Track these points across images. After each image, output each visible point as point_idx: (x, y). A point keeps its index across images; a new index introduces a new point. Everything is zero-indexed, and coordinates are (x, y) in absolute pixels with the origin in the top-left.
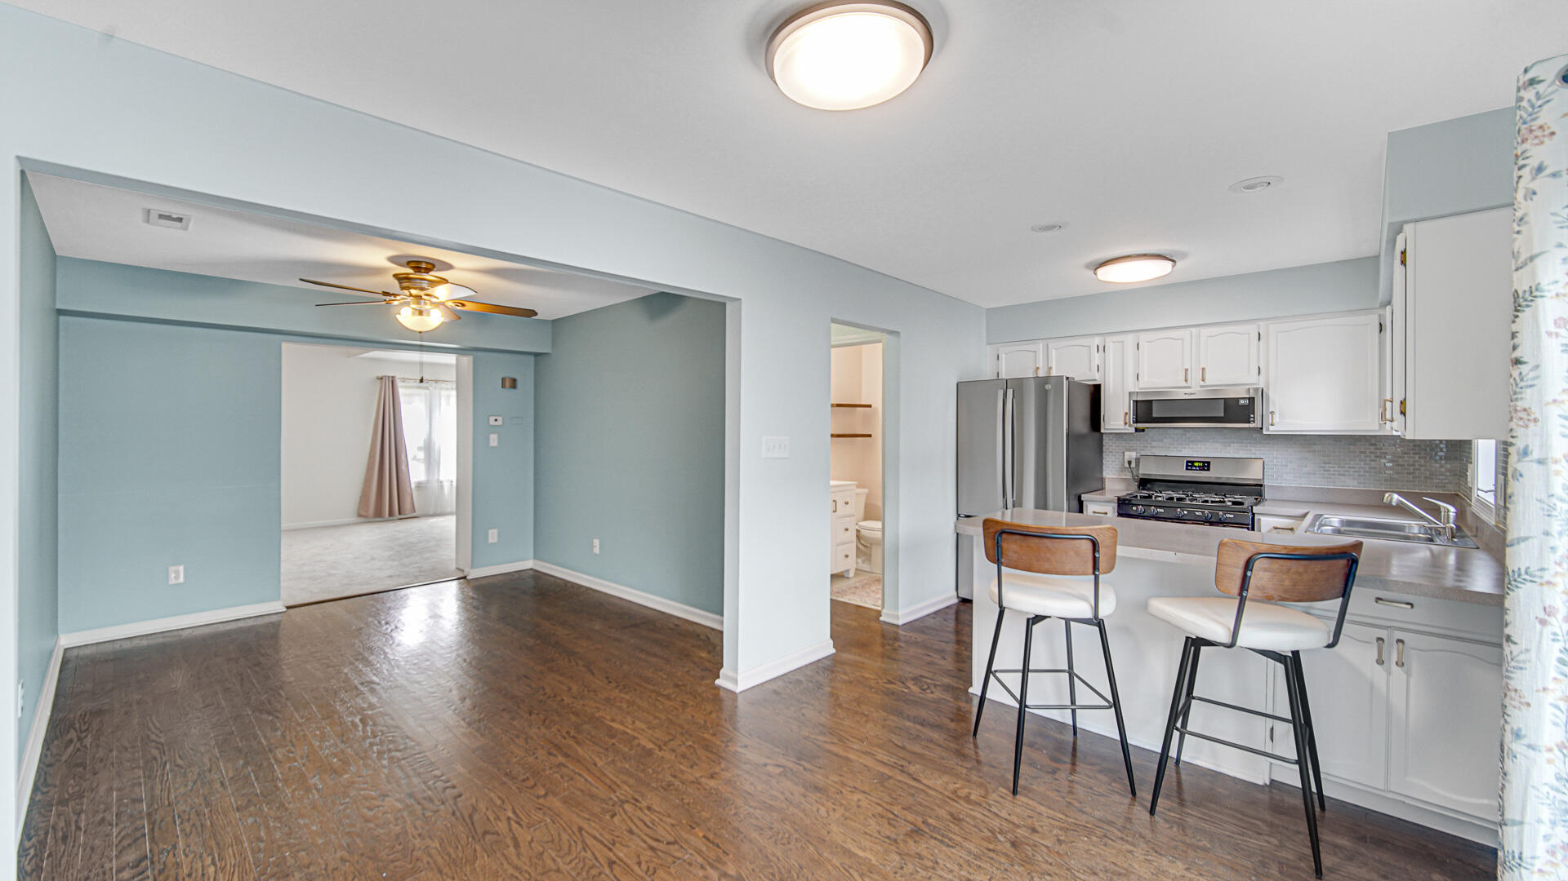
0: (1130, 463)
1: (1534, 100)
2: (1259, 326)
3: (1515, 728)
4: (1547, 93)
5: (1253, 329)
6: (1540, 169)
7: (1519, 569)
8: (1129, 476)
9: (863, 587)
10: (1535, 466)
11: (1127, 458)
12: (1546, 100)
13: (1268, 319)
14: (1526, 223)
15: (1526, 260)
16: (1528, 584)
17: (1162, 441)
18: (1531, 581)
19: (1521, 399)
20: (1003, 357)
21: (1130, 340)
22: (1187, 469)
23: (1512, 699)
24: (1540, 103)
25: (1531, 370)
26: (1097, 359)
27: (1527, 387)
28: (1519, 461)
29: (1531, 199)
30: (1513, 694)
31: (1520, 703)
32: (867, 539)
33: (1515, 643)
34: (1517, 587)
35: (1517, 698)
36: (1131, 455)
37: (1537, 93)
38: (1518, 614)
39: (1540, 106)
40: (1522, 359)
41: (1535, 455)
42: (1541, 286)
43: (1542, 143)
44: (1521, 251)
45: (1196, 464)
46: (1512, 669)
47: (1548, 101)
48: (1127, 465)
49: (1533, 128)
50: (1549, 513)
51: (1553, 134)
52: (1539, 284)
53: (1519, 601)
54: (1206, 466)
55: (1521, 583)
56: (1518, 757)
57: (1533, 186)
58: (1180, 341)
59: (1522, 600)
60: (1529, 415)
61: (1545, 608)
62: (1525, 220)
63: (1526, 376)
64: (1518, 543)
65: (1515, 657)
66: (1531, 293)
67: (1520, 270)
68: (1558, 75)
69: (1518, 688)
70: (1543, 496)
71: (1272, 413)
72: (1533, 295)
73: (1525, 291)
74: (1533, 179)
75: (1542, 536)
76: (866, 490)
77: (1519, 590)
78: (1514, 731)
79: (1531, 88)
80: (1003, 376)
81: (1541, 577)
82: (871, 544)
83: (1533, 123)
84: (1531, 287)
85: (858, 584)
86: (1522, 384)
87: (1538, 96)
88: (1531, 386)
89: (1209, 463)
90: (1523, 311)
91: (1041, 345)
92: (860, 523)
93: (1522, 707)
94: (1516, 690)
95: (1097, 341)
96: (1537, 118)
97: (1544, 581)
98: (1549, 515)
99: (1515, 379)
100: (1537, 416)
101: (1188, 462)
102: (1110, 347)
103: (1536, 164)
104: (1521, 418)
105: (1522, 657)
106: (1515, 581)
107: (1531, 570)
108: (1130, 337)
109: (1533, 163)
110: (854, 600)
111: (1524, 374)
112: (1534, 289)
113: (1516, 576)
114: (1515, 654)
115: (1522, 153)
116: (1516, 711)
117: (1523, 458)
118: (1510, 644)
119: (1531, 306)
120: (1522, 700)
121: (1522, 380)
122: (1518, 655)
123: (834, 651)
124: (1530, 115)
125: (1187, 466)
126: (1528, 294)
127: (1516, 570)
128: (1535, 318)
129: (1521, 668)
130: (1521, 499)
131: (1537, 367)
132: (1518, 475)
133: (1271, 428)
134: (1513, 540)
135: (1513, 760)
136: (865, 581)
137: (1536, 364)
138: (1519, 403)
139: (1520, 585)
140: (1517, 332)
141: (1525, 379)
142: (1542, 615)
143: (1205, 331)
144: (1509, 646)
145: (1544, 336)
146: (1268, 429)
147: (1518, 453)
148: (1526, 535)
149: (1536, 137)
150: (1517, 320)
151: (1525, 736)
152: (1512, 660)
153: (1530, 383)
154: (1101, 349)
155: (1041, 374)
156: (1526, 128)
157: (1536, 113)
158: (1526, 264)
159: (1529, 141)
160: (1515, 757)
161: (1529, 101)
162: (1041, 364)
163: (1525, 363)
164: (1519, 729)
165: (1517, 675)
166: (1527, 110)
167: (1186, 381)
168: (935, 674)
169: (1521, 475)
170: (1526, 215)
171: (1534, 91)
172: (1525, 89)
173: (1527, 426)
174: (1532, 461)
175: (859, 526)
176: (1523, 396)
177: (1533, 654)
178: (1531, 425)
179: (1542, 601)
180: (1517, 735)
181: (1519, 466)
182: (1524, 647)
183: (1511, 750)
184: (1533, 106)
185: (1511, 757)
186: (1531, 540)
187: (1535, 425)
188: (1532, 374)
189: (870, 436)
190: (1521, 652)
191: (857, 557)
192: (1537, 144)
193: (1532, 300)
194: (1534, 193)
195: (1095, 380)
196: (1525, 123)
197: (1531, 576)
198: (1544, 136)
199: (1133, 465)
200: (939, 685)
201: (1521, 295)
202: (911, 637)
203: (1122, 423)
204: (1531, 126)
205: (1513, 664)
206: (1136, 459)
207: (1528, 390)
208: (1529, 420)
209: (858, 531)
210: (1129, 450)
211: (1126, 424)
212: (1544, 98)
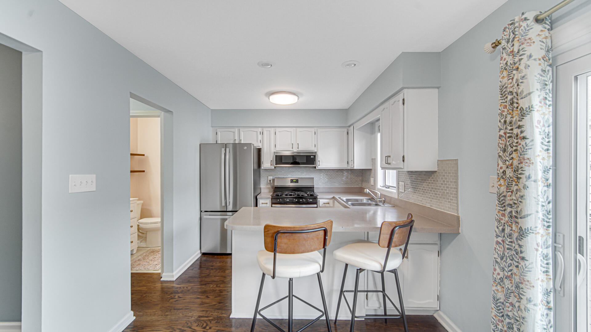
0: (270, 181)
1: (526, 27)
2: (315, 129)
3: (528, 297)
4: (531, 25)
5: (313, 130)
6: (530, 56)
7: (528, 228)
8: (269, 186)
9: (144, 259)
10: (533, 183)
11: (269, 179)
12: (530, 28)
13: (318, 127)
14: (526, 78)
15: (527, 94)
16: (531, 234)
17: (281, 172)
18: (533, 233)
19: (527, 154)
20: (219, 134)
21: (272, 130)
22: (291, 183)
23: (526, 285)
24: (528, 28)
25: (531, 142)
26: (260, 137)
27: (529, 149)
28: (526, 181)
29: (528, 69)
30: (527, 283)
31: (530, 286)
32: (143, 229)
33: (527, 260)
34: (527, 236)
35: (529, 284)
36: (271, 178)
37: (527, 24)
38: (528, 247)
39: (528, 30)
40: (526, 137)
41: (533, 178)
42: (533, 106)
43: (531, 45)
44: (524, 90)
45: (294, 181)
46: (526, 272)
47: (532, 28)
48: (269, 182)
49: (526, 39)
50: (538, 203)
51: (534, 42)
52: (532, 105)
53: (528, 242)
54: (297, 181)
55: (528, 234)
56: (530, 310)
57: (528, 63)
58: (290, 133)
59: (529, 241)
60: (530, 161)
61: (537, 244)
62: (526, 77)
63: (528, 144)
64: (527, 217)
65: (527, 267)
66: (529, 108)
67: (524, 99)
68: (534, 17)
69: (529, 280)
70: (536, 196)
71: (319, 161)
72: (531, 109)
73: (526, 108)
74: (528, 60)
75: (536, 213)
76: (142, 202)
77: (528, 237)
78: (528, 299)
79: (525, 21)
80: (219, 142)
81: (536, 231)
82: (147, 232)
83: (526, 37)
84: (529, 106)
85: (140, 257)
86: (527, 148)
87: (528, 26)
88: (531, 149)
89: (298, 180)
90: (526, 116)
91: (237, 129)
92: (140, 221)
93: (531, 288)
94: (528, 281)
95: (260, 130)
96: (527, 35)
97: (536, 232)
98: (538, 204)
99: (523, 145)
100: (533, 161)
101: (291, 180)
102: (265, 133)
103: (529, 54)
104: (527, 163)
105: (530, 266)
106: (526, 233)
107: (532, 228)
108: (273, 129)
109: (528, 53)
110: (140, 270)
111: (527, 143)
112: (530, 107)
113: (527, 231)
114: (527, 265)
115: (522, 49)
116: (529, 290)
117: (528, 180)
118: (525, 261)
119: (529, 114)
120: (531, 285)
121: (526, 146)
122: (528, 265)
123: (135, 318)
124: (524, 33)
125: (291, 181)
126: (528, 109)
127: (526, 228)
128: (531, 119)
129: (530, 271)
130: (528, 198)
131: (533, 140)
132: (526, 187)
133: (319, 167)
134: (525, 215)
135: (528, 312)
136: (145, 254)
137: (532, 139)
138: (526, 156)
139: (528, 235)
140: (523, 125)
141: (528, 146)
142: (536, 247)
143: (298, 129)
144: (524, 262)
145: (535, 127)
146: (318, 167)
147: (526, 177)
148: (530, 213)
149: (528, 43)
150: (523, 120)
151: (532, 301)
152: (526, 268)
153: (530, 147)
154: (261, 133)
155: (237, 142)
156: (523, 38)
157: (527, 33)
158: (527, 96)
159: (525, 44)
160: (529, 311)
161: (524, 27)
162: (237, 138)
163: (528, 139)
164: (530, 298)
165: (528, 274)
166: (523, 31)
167: (292, 148)
168: (207, 311)
169: (528, 187)
170: (526, 75)
171: (526, 23)
172: (523, 22)
173: (529, 166)
174: (532, 181)
175: (138, 222)
176: (527, 153)
177: (534, 264)
178: (531, 165)
179: (536, 241)
180: (529, 301)
181: (527, 183)
182: (531, 262)
183: (527, 307)
184: (525, 30)
185: (527, 311)
186: (532, 215)
187: (533, 166)
188: (531, 144)
189: (144, 171)
190: (530, 264)
191: (138, 240)
192: (529, 46)
193: (530, 112)
194: (529, 66)
195: (259, 146)
196: (523, 36)
197: (532, 231)
198: (531, 43)
199: (271, 182)
200: (212, 320)
201: (525, 110)
202: (184, 287)
203: (270, 165)
204: (525, 38)
205: (526, 269)
206: (272, 179)
207: (530, 150)
208: (530, 163)
209: (138, 225)
210: (270, 176)
211: (271, 165)
212: (530, 27)
